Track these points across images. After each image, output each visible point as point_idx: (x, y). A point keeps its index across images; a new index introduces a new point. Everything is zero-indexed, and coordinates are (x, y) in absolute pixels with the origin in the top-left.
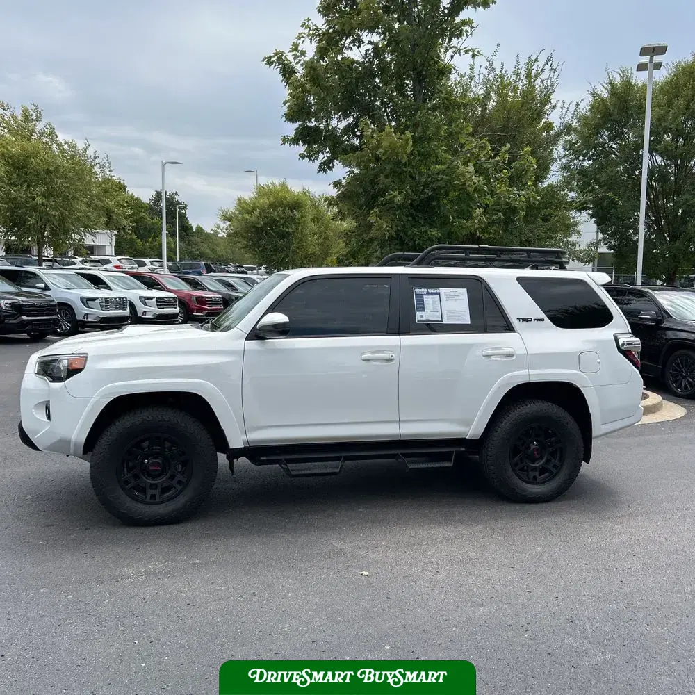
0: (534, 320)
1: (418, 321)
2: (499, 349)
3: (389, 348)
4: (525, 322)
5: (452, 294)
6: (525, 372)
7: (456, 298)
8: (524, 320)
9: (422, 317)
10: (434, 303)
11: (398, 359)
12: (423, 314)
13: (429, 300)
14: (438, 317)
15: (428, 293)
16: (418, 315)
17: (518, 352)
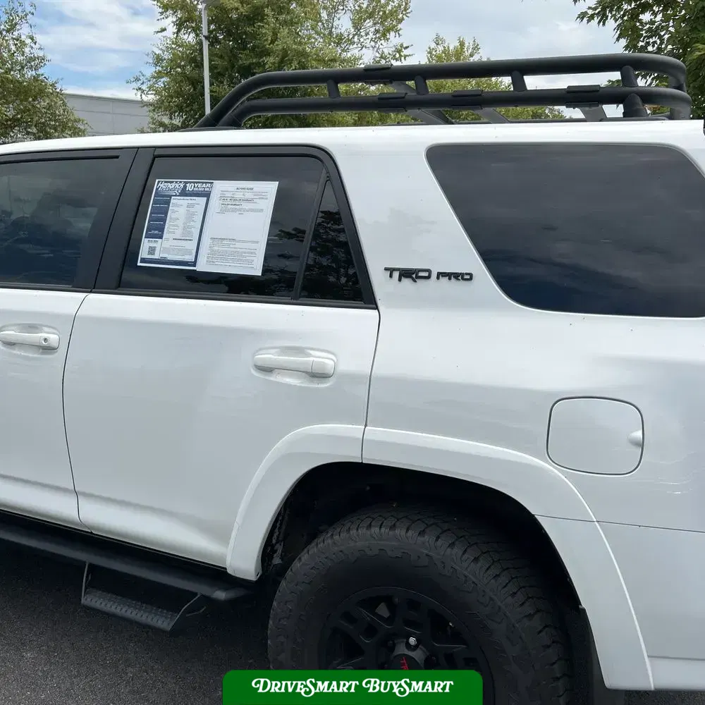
0: (440, 275)
1: (143, 260)
2: (300, 351)
3: (52, 320)
4: (406, 282)
5: (239, 195)
6: (355, 430)
7: (246, 206)
8: (407, 274)
9: (152, 250)
10: (190, 216)
11: (62, 350)
12: (158, 244)
13: (181, 211)
14: (188, 252)
15: (184, 193)
16: (146, 244)
17: (344, 367)
